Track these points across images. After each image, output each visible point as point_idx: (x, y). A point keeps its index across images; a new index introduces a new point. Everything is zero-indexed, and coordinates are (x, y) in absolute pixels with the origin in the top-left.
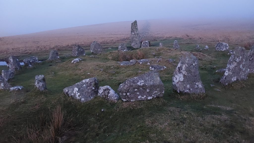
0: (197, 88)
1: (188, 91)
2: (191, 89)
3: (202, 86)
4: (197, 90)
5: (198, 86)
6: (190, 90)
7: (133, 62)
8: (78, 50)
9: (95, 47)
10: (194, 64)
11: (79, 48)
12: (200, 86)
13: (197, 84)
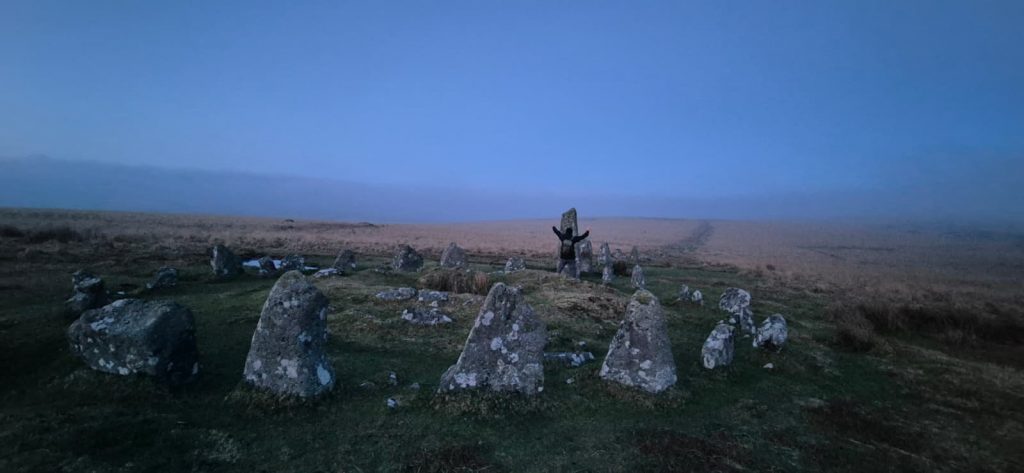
0: (281, 377)
1: (254, 378)
2: (264, 376)
3: (300, 373)
4: (279, 383)
5: (285, 369)
6: (260, 376)
7: (405, 293)
8: (405, 256)
9: (450, 255)
10: (286, 304)
11: (410, 252)
12: (292, 372)
13: (284, 362)
